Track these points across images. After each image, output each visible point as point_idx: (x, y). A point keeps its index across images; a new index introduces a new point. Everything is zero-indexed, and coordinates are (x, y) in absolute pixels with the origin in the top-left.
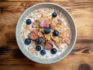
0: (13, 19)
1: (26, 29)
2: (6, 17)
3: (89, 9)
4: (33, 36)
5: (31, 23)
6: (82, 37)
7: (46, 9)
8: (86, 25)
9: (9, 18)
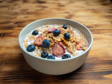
0: (14, 42)
1: (30, 39)
2: (7, 40)
3: (106, 34)
4: (39, 41)
5: (38, 35)
6: (107, 57)
7: (55, 25)
8: (109, 46)
9: (10, 41)
